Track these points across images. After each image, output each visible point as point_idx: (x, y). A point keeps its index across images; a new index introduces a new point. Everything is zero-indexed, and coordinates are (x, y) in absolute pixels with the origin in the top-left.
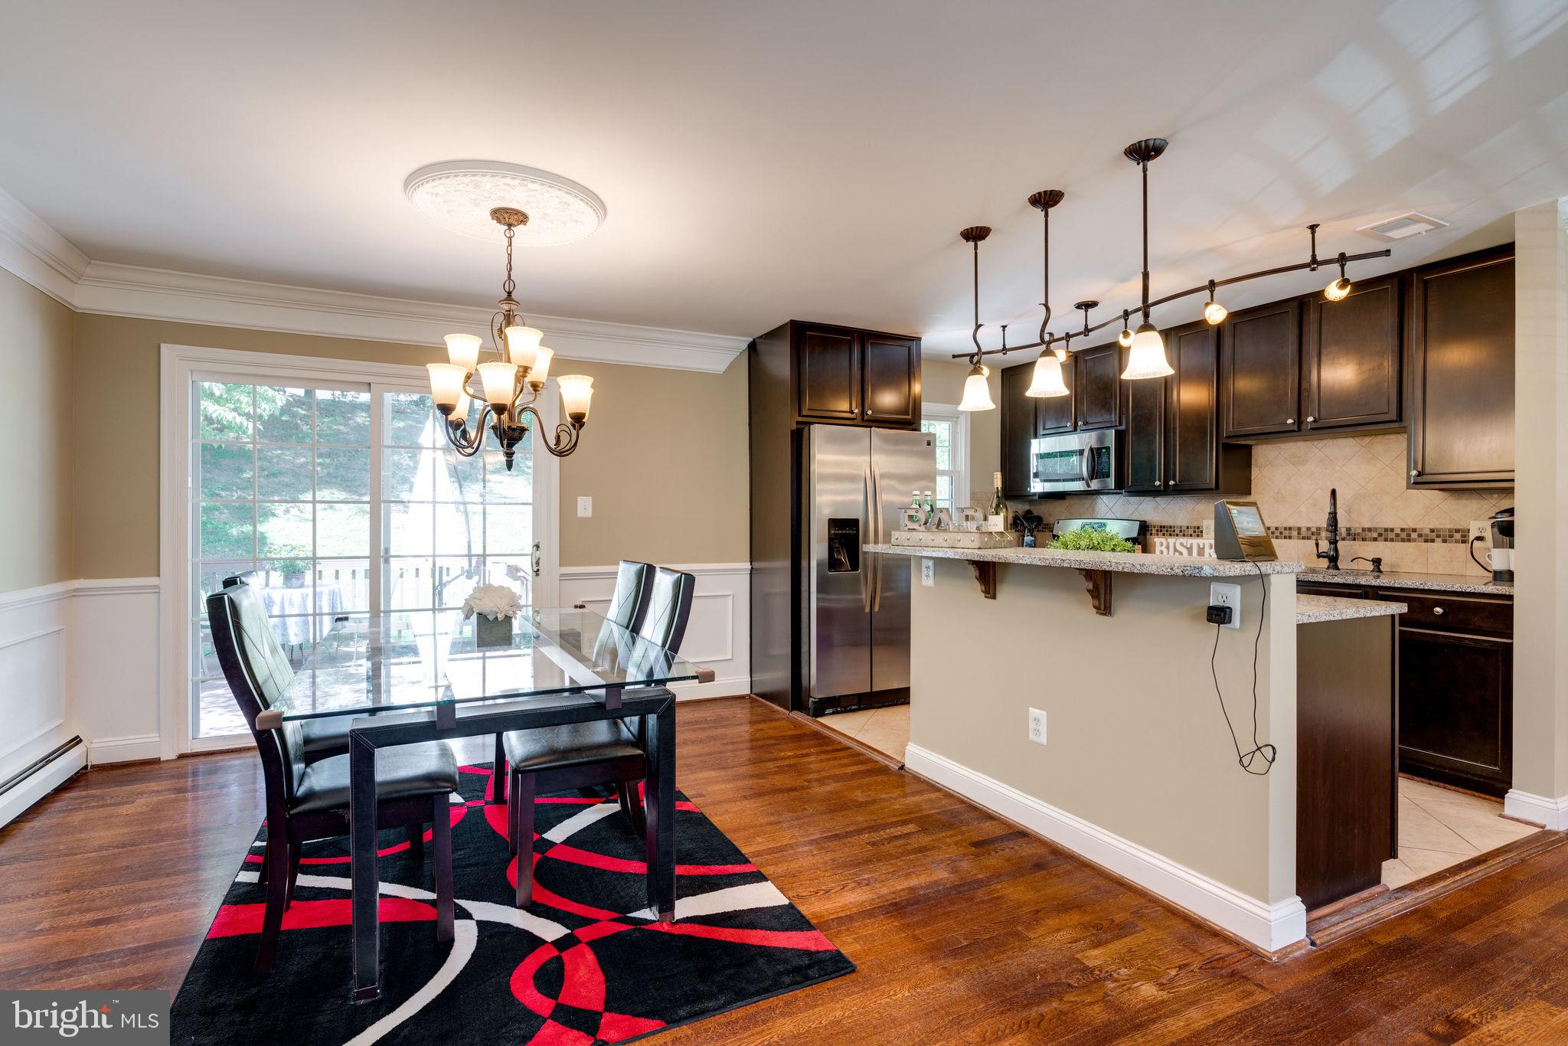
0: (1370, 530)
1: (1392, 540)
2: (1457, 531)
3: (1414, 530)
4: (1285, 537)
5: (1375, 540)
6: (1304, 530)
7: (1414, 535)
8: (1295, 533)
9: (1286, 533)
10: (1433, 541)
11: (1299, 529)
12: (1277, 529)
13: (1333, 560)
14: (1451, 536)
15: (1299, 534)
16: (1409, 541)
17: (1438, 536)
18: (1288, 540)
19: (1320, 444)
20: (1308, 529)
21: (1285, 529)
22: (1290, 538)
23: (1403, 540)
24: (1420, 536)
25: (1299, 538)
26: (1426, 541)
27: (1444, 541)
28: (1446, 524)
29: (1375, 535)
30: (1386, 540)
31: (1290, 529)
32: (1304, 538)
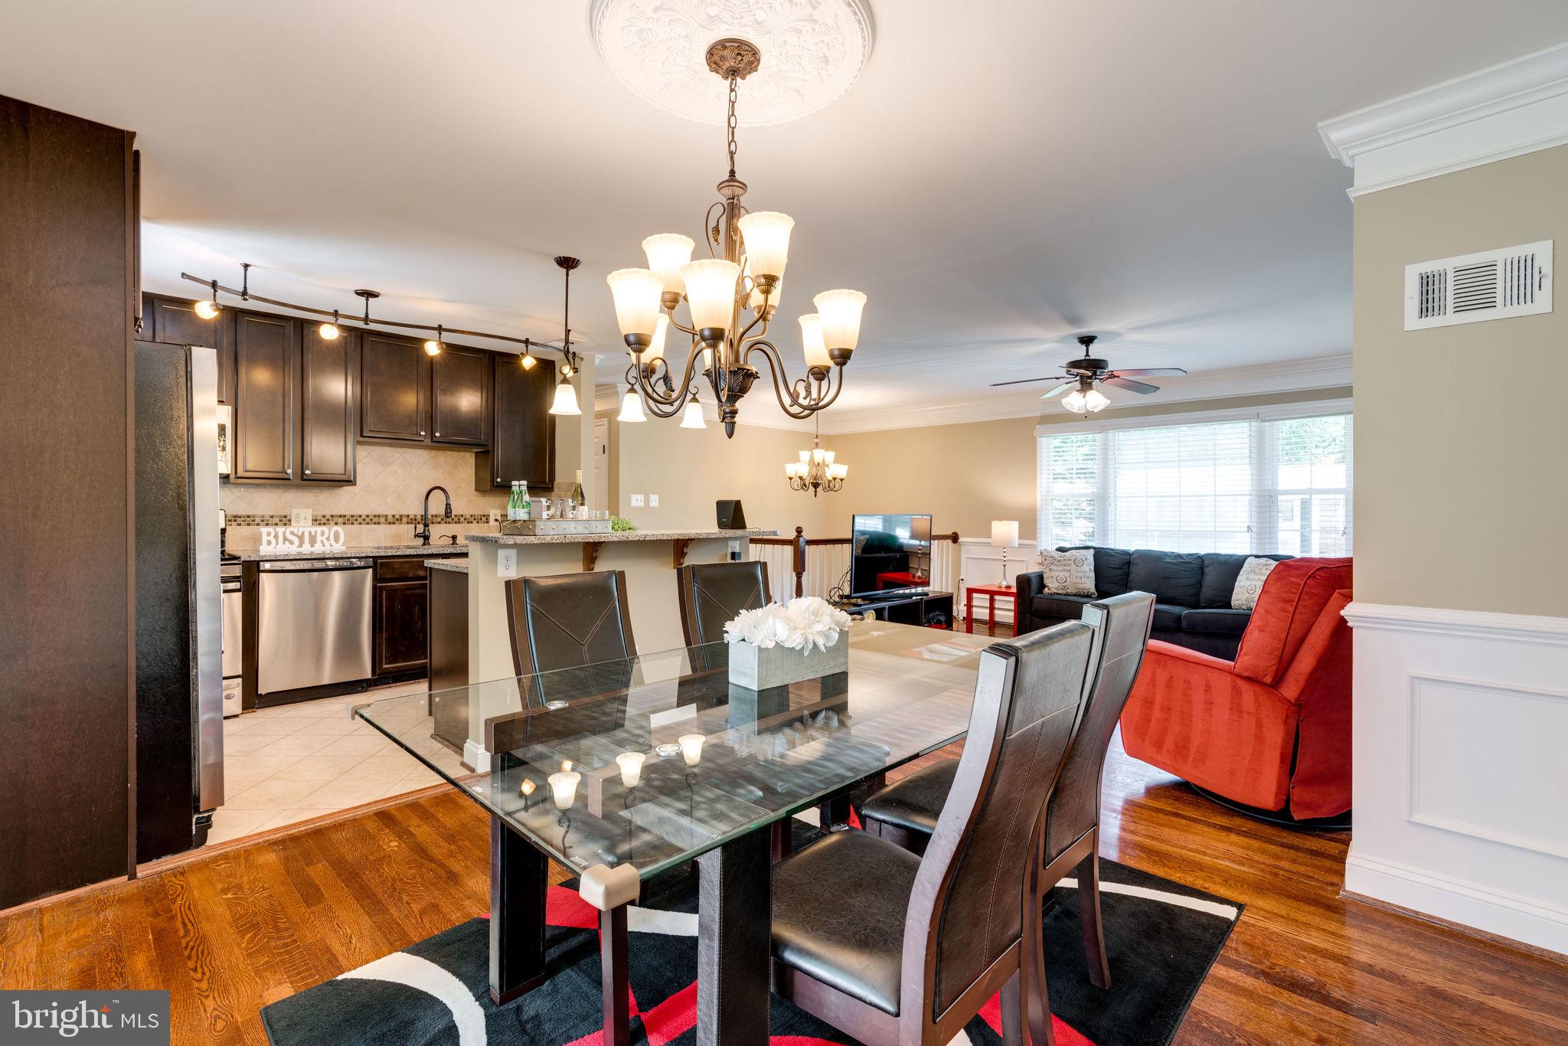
0: (436, 516)
1: (449, 523)
2: (484, 516)
3: (462, 516)
4: (375, 523)
5: (439, 523)
6: (390, 517)
7: (462, 519)
8: (382, 520)
9: (375, 520)
10: (472, 522)
11: (386, 516)
12: (367, 516)
13: (426, 538)
14: (481, 519)
15: (386, 520)
16: (459, 523)
17: (475, 519)
18: (377, 526)
19: (401, 450)
20: (394, 516)
21: (375, 516)
22: (379, 523)
23: (456, 523)
24: (465, 519)
25: (386, 524)
26: (468, 523)
27: (478, 522)
28: (478, 512)
29: (439, 520)
30: (446, 523)
31: (379, 516)
32: (390, 523)
